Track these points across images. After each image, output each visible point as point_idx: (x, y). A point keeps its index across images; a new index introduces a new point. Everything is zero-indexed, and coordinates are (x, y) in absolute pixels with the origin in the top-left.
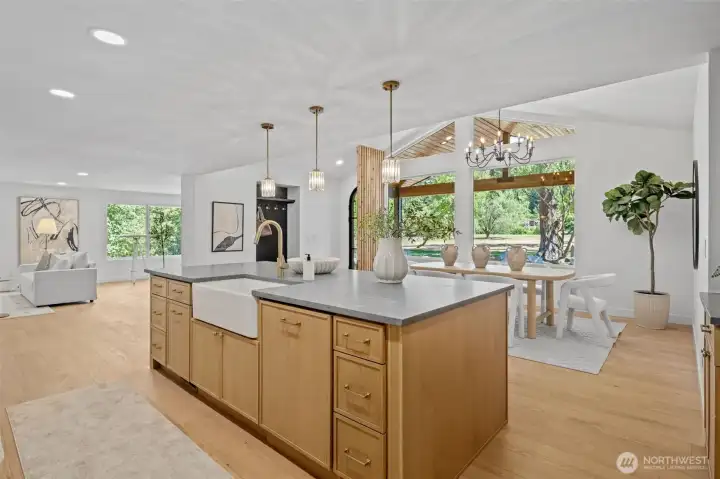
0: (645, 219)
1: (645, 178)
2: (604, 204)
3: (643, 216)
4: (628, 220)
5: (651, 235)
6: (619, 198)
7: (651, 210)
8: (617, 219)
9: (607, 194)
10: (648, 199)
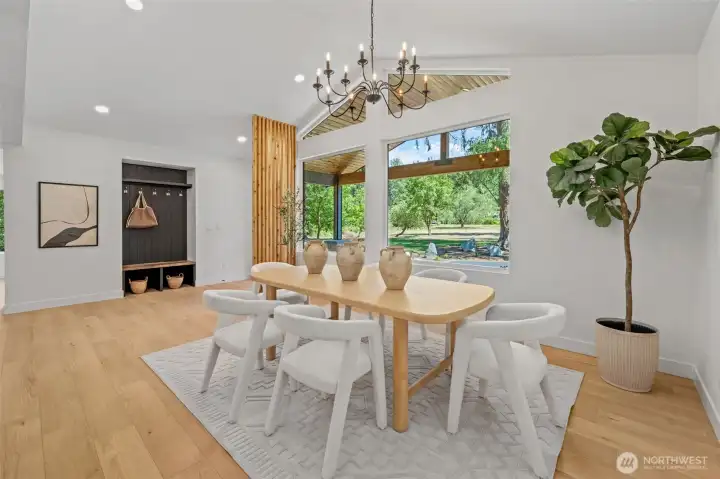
0: (617, 202)
1: (619, 126)
2: (549, 174)
3: (613, 196)
4: (588, 203)
5: (628, 228)
6: (574, 163)
7: (628, 184)
8: (570, 201)
9: (553, 156)
10: (625, 165)
